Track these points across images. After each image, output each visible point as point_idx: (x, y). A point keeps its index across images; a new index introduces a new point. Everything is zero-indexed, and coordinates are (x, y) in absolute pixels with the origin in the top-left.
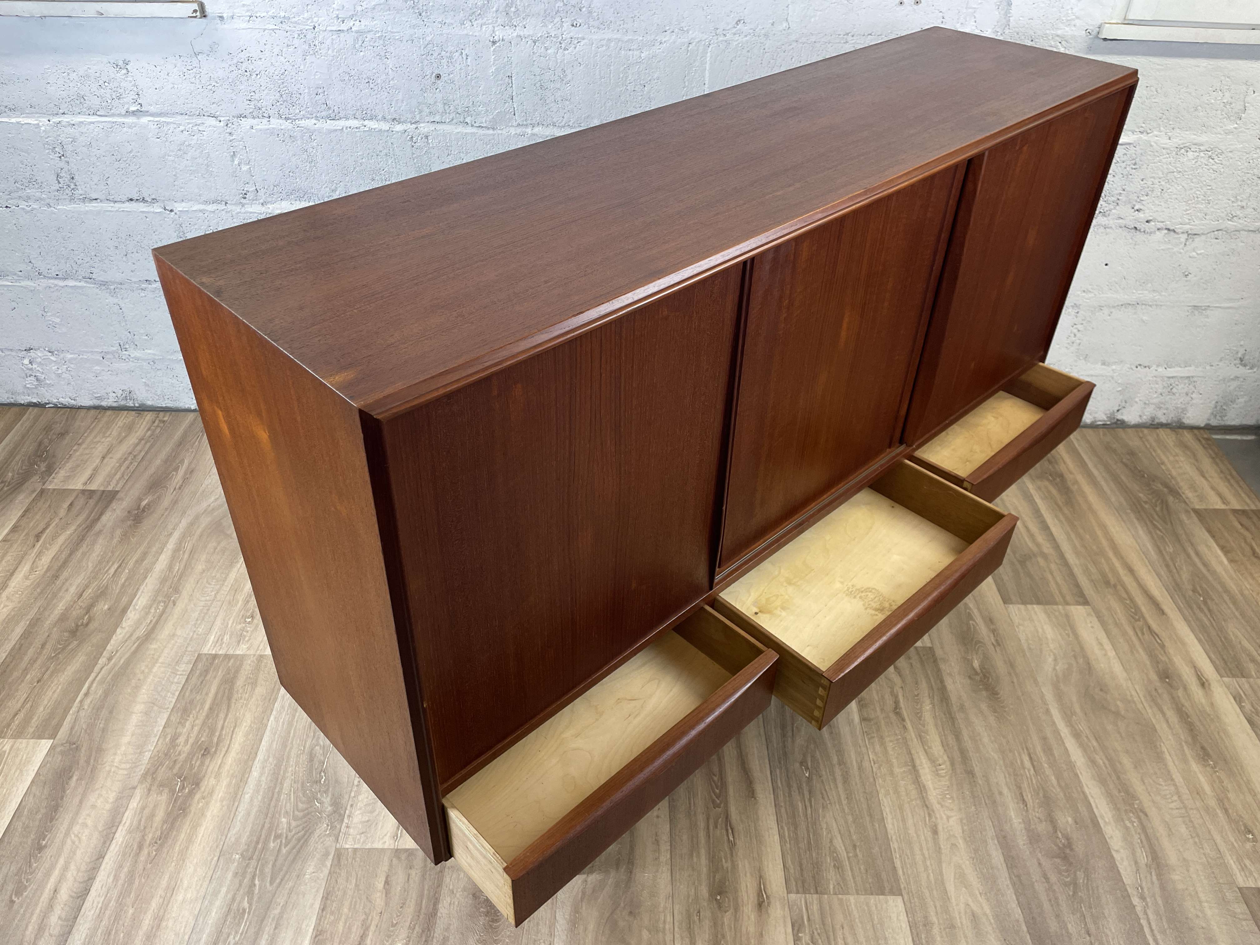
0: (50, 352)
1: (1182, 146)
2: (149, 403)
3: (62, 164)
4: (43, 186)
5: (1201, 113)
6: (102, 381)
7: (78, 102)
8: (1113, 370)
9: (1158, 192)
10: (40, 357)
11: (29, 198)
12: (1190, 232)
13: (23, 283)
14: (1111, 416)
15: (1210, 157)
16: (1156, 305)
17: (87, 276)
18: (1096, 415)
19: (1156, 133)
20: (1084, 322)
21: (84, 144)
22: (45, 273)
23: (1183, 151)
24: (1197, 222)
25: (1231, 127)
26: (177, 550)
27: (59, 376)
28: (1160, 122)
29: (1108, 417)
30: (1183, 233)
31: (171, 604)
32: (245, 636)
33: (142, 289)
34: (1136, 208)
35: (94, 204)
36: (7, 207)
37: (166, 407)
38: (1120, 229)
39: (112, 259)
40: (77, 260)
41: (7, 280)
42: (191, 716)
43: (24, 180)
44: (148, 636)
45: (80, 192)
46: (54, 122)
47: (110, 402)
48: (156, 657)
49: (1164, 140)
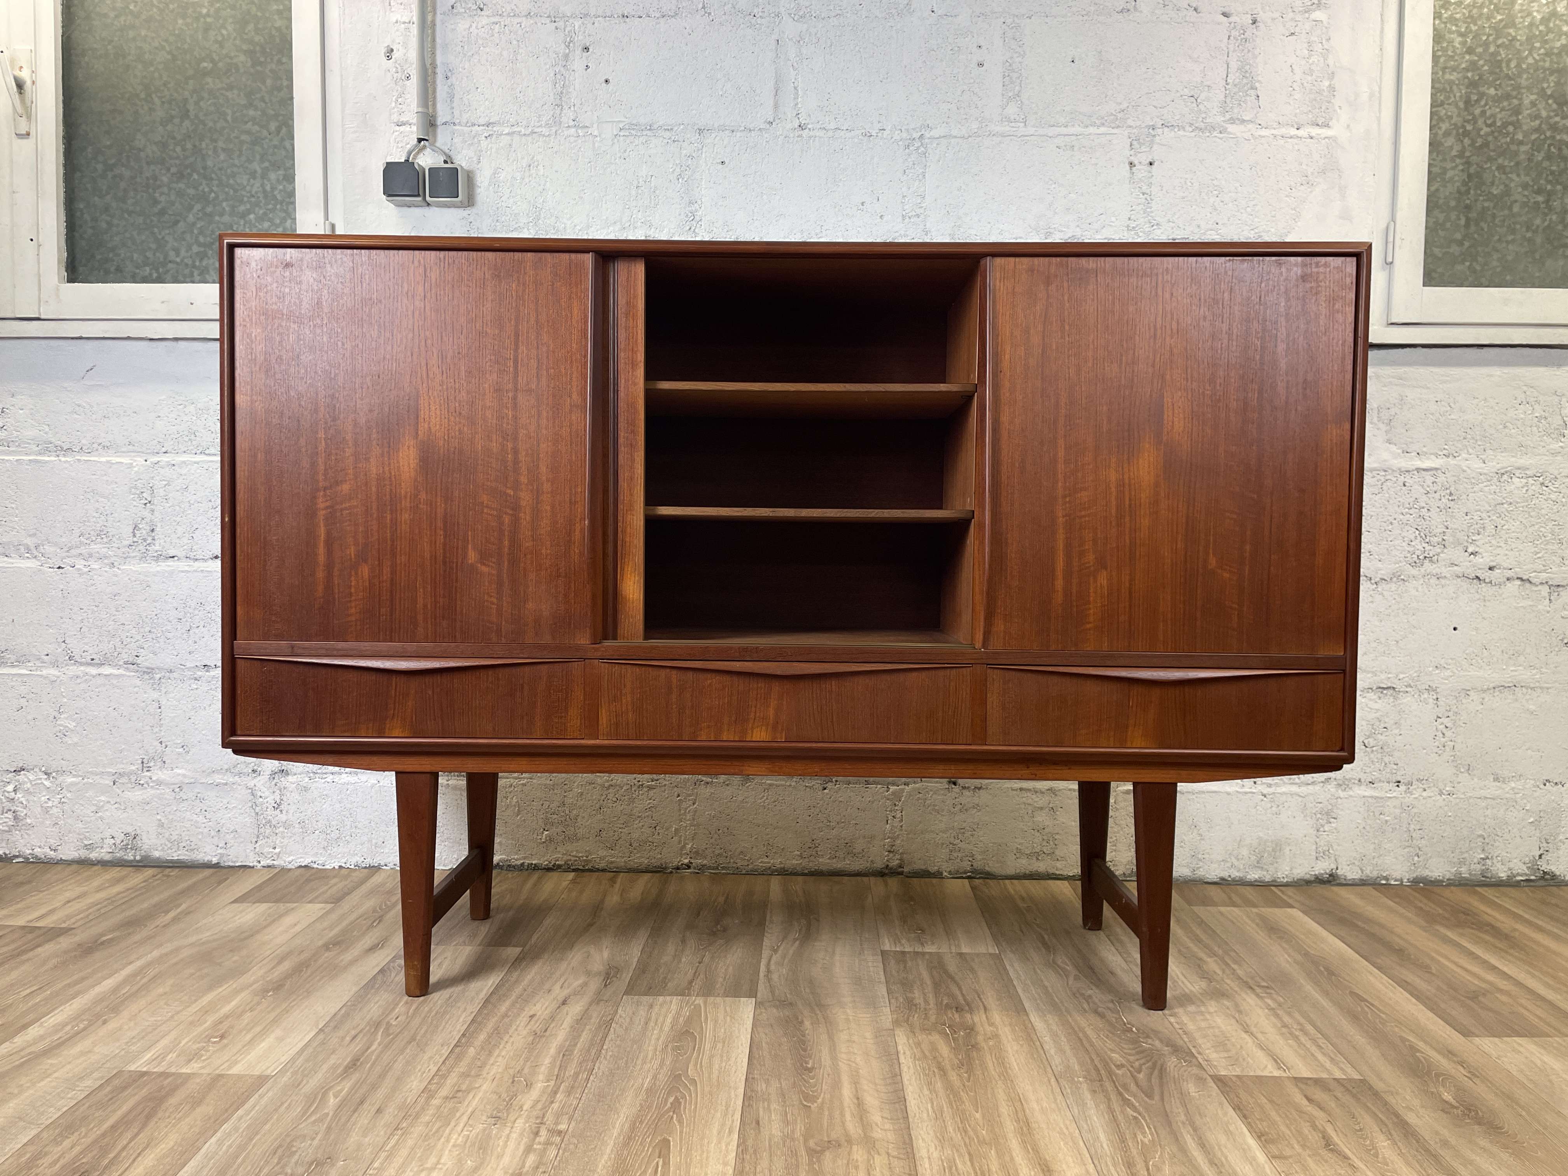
0: (46, 774)
1: (1503, 471)
2: (157, 854)
3: (146, 513)
4: (114, 539)
5: (1513, 431)
6: (101, 818)
7: (186, 439)
8: (1513, 789)
9: (1490, 528)
10: (31, 781)
11: (91, 555)
12: (1550, 583)
13: (45, 672)
14: (1533, 866)
15: (1542, 484)
16: (1541, 688)
17: (131, 660)
18: (1511, 865)
19: (1464, 455)
20: (1450, 714)
21: (178, 488)
22: (77, 658)
23: (1505, 477)
24: (1554, 569)
25: (1556, 446)
26: (134, 975)
27: (46, 810)
28: (1465, 442)
29: (1528, 868)
30: (1542, 583)
31: (100, 1022)
32: (202, 1056)
33: (196, 679)
34: (1470, 550)
35: (170, 562)
36: (59, 568)
37: (178, 861)
38: (1459, 580)
39: (169, 635)
40: (124, 638)
41: (26, 668)
42: (76, 1134)
43: (92, 533)
44: (46, 1053)
45: (157, 548)
46: (152, 463)
47: (102, 853)
48: (49, 1072)
49: (1477, 465)
